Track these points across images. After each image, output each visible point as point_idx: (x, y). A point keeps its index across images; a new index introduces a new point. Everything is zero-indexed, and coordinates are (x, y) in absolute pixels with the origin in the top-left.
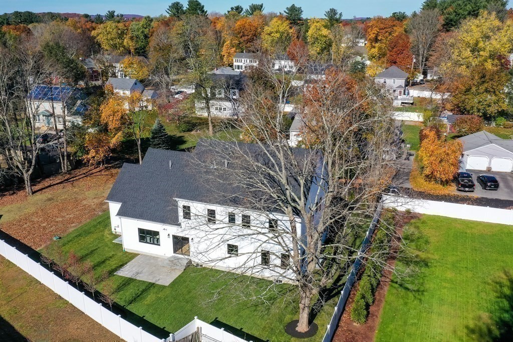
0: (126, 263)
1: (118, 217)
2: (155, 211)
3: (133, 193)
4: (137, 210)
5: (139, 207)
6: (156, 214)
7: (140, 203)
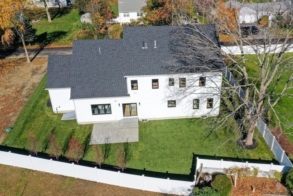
0: (91, 134)
1: (72, 100)
2: (103, 89)
3: (77, 78)
4: (87, 91)
5: (88, 89)
6: (105, 91)
7: (87, 86)
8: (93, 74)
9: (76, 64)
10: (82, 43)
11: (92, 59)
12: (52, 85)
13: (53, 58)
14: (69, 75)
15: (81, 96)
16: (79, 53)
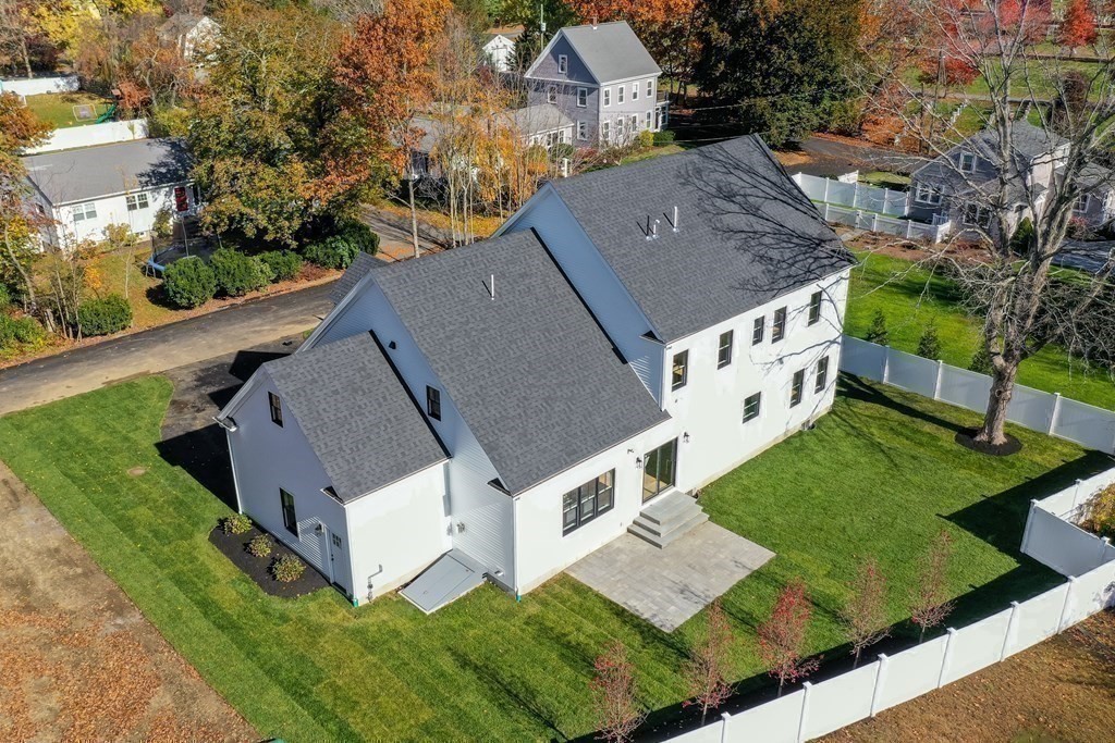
2: (586, 419)
3: (480, 407)
4: (545, 445)
5: (541, 436)
6: (597, 426)
7: (531, 425)
8: (520, 376)
9: (443, 358)
10: (408, 275)
11: (482, 326)
12: (358, 478)
13: (289, 370)
14: (392, 419)
15: (538, 468)
16: (425, 314)
